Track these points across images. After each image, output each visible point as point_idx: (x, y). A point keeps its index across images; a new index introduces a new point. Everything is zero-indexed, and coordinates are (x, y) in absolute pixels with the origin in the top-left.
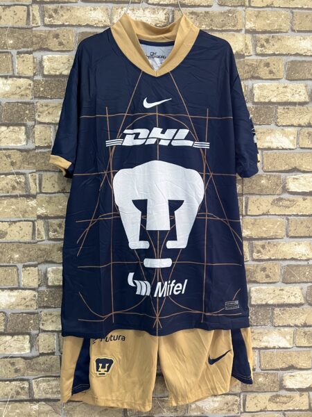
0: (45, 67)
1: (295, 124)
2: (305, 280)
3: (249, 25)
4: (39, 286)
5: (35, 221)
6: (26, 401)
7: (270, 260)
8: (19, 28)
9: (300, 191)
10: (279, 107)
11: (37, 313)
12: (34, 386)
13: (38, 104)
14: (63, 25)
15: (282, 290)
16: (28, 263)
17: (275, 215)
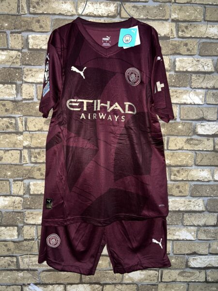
0: (30, 43)
1: (204, 87)
2: (206, 195)
3: (174, 16)
4: (24, 194)
5: (22, 150)
6: (14, 270)
7: (182, 180)
8: (12, 15)
9: (205, 134)
10: (193, 75)
11: (23, 212)
12: (20, 260)
13: (25, 69)
14: (43, 14)
15: (190, 201)
16: (17, 179)
17: (187, 150)
